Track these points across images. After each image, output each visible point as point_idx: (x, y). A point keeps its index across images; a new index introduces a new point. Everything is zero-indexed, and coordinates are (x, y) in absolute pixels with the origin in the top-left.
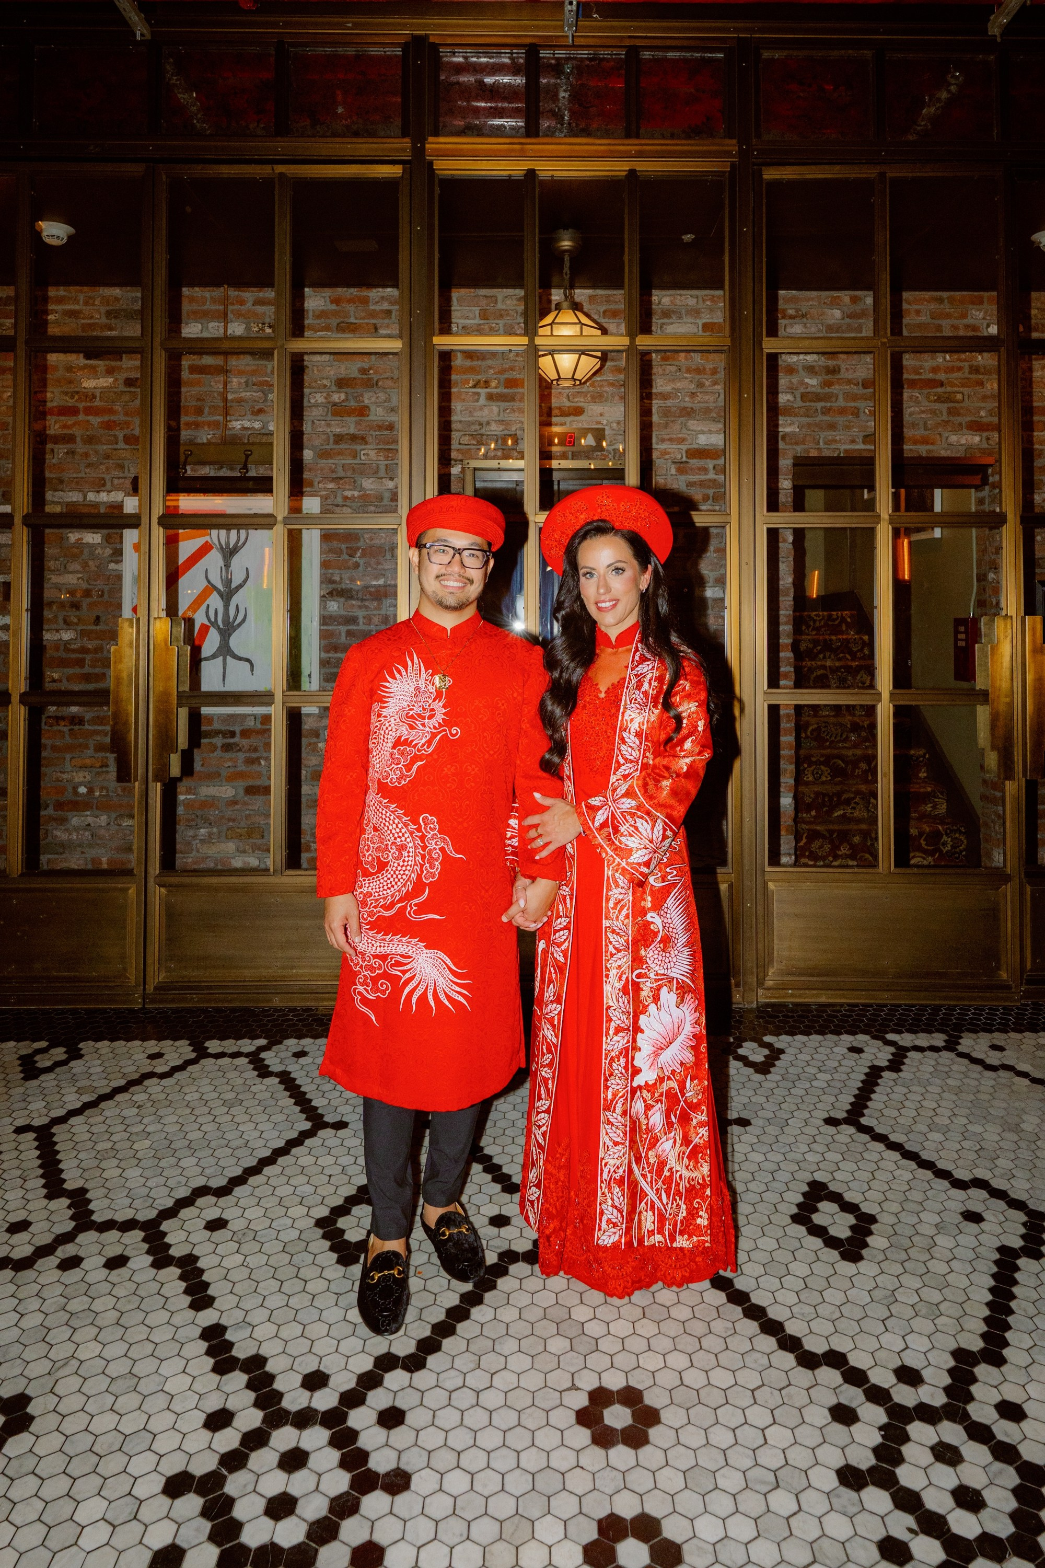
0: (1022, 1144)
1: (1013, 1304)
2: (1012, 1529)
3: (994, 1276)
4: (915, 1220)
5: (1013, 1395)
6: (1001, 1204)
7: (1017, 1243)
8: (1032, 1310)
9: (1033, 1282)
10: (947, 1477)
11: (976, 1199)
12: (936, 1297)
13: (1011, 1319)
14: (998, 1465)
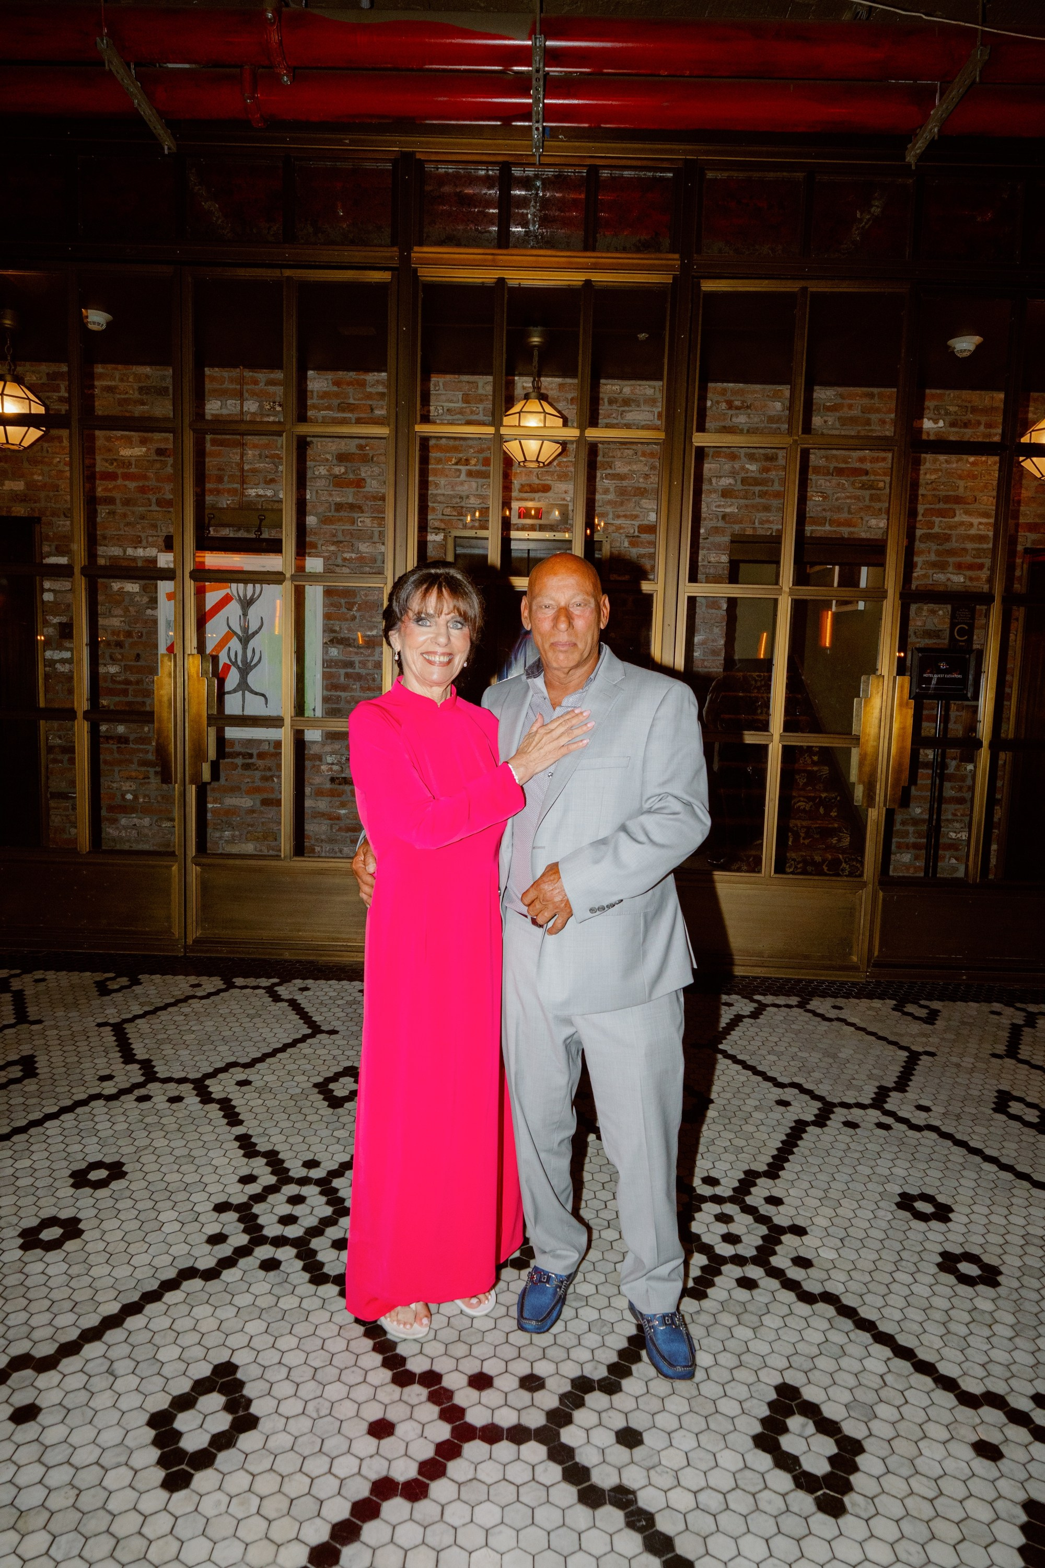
0: (835, 1065)
1: (795, 1150)
2: (755, 1253)
3: (787, 1135)
4: (742, 1102)
5: (777, 1193)
6: (807, 1097)
7: (810, 1118)
8: (807, 1153)
9: (814, 1139)
10: (722, 1229)
11: (789, 1094)
12: (743, 1143)
13: (790, 1157)
14: (757, 1225)
